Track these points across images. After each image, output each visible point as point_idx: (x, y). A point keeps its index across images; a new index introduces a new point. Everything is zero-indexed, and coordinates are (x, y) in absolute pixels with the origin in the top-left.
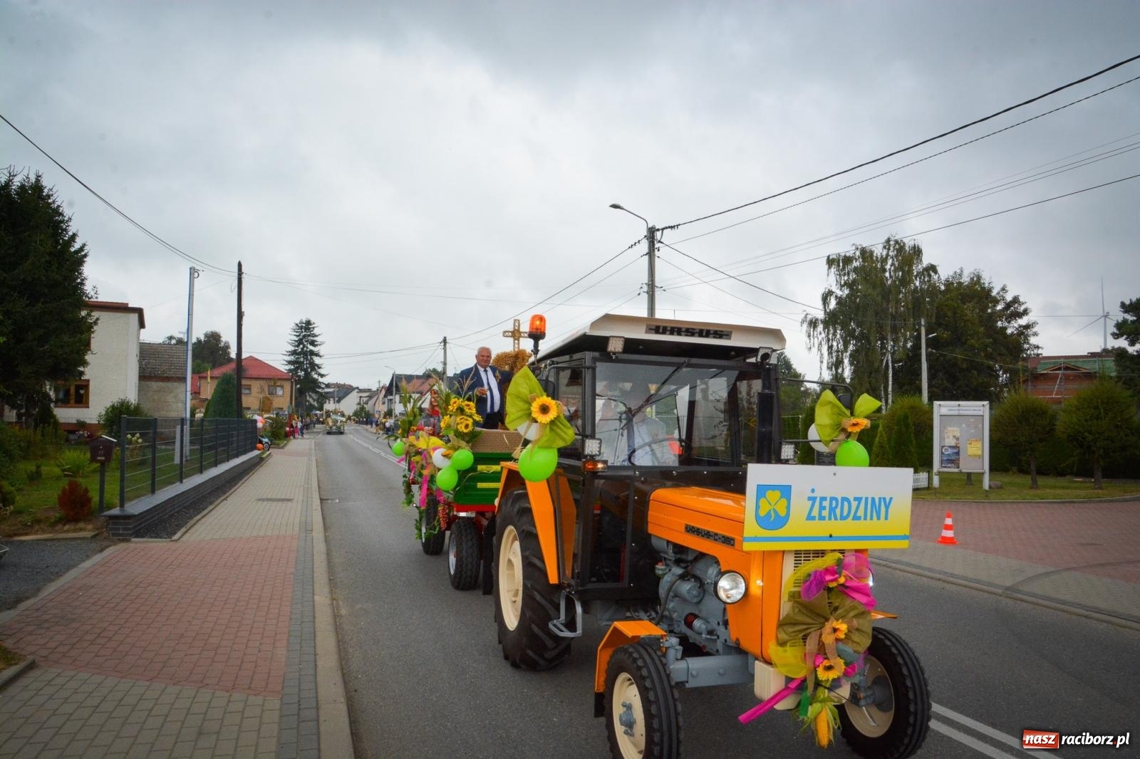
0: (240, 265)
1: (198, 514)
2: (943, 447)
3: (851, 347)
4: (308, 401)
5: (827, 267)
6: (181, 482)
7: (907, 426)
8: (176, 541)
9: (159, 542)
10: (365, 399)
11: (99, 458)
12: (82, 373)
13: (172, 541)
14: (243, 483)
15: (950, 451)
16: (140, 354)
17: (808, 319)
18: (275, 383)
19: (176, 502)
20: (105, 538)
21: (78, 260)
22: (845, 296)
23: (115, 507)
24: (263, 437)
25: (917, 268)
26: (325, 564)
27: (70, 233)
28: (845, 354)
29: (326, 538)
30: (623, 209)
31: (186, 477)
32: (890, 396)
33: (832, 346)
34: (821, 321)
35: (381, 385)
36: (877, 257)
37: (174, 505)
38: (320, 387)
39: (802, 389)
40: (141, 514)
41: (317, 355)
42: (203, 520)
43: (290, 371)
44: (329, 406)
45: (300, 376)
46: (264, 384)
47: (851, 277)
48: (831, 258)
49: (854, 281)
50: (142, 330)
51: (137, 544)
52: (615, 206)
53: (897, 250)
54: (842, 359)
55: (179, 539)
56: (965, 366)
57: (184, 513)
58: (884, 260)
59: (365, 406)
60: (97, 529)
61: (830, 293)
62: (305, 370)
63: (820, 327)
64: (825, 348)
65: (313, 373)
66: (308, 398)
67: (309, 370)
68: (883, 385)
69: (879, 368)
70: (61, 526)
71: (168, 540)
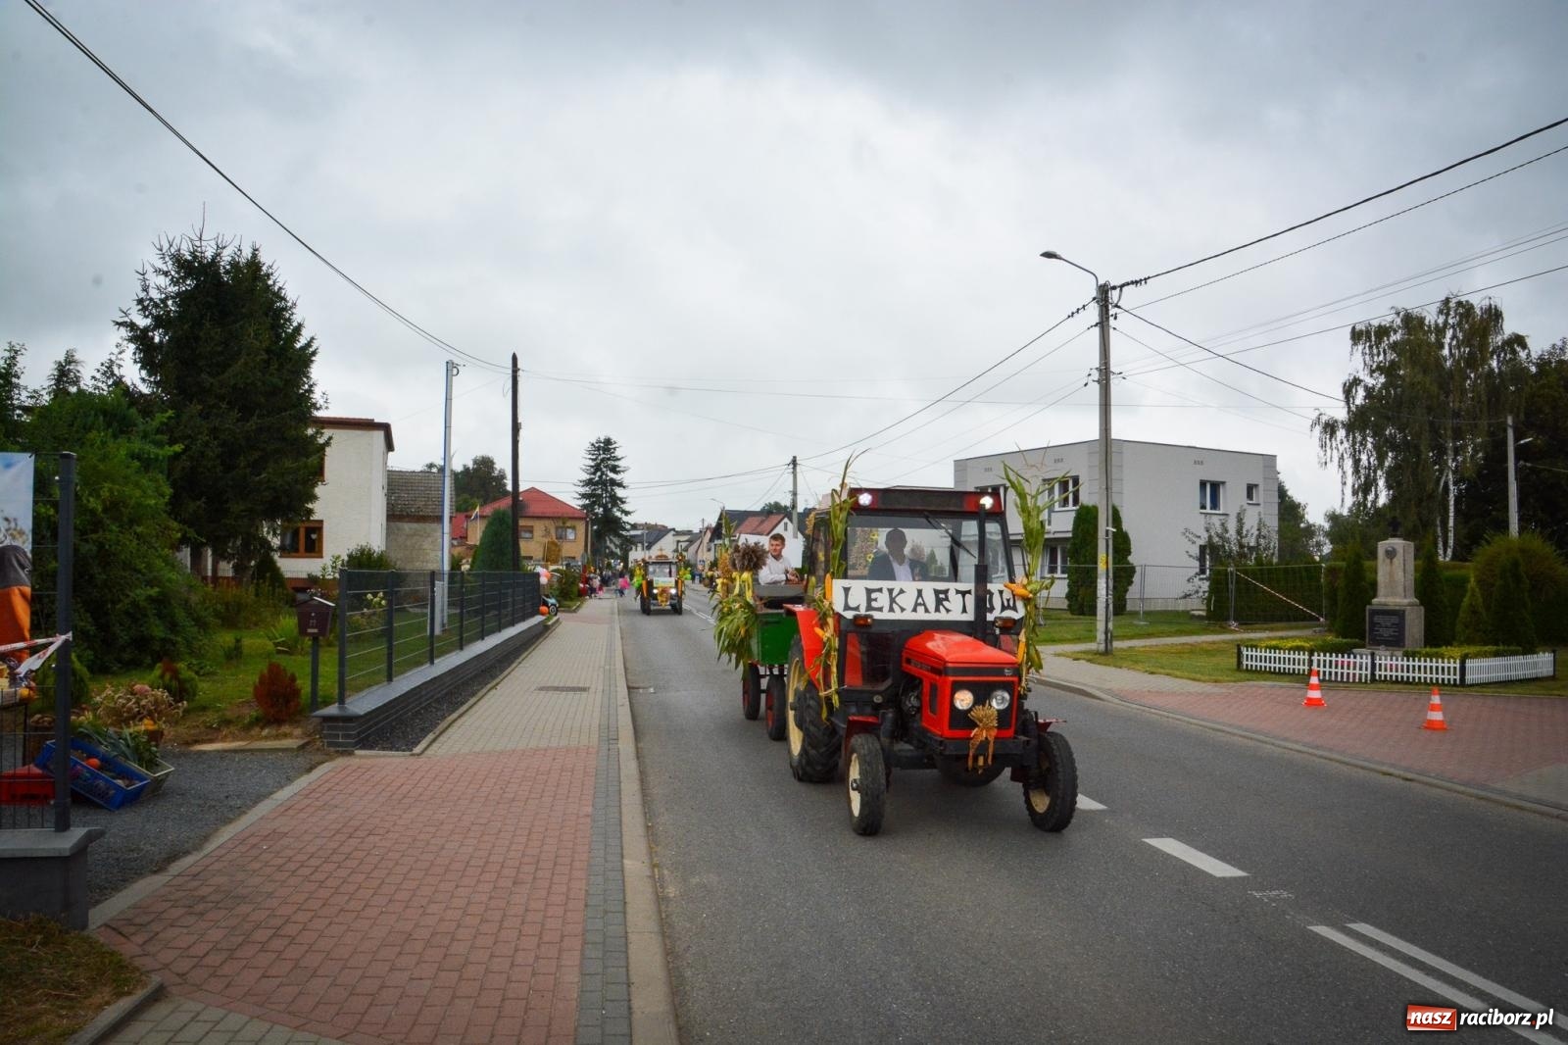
0: (515, 359)
1: (453, 711)
3: (1389, 462)
4: (608, 548)
5: (1350, 342)
6: (432, 663)
7: (1517, 578)
8: (418, 755)
9: (393, 756)
10: (684, 545)
11: (310, 631)
12: (310, 512)
13: (413, 755)
14: (520, 663)
16: (389, 485)
17: (1324, 419)
18: (564, 523)
19: (423, 693)
20: (318, 749)
21: (305, 358)
22: (1379, 386)
23: (334, 703)
24: (548, 596)
25: (1496, 340)
26: (638, 798)
27: (295, 324)
28: (1379, 473)
29: (637, 752)
30: (1060, 258)
31: (438, 657)
32: (1451, 535)
33: (1359, 460)
34: (1342, 422)
35: (706, 525)
36: (1429, 326)
37: (421, 697)
38: (624, 529)
39: (1302, 525)
40: (366, 715)
41: (620, 485)
42: (462, 719)
43: (584, 507)
44: (636, 555)
45: (597, 514)
46: (551, 525)
47: (1388, 359)
48: (1358, 328)
49: (1392, 362)
50: (390, 454)
51: (364, 758)
52: (1049, 255)
53: (1461, 315)
54: (1375, 480)
55: (423, 752)
57: (434, 710)
58: (1440, 331)
59: (684, 553)
60: (309, 736)
61: (1356, 382)
62: (605, 507)
63: (1341, 433)
64: (1349, 463)
65: (615, 510)
66: (608, 542)
67: (610, 506)
68: (1438, 519)
69: (1433, 491)
70: (257, 729)
71: (408, 753)
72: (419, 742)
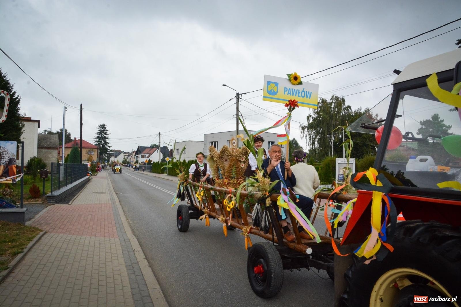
0: (81, 105)
1: (74, 197)
2: (339, 175)
3: (318, 137)
4: (104, 157)
6: (66, 186)
7: (329, 167)
9: (64, 205)
10: (127, 156)
11: (43, 177)
13: (69, 205)
14: (85, 188)
15: (341, 176)
16: (38, 138)
17: (302, 126)
18: (92, 150)
20: (46, 204)
21: (17, 102)
22: (315, 117)
23: (49, 193)
24: (89, 171)
25: (344, 107)
26: (122, 211)
27: (13, 91)
28: (315, 140)
29: (121, 204)
30: (227, 86)
31: (68, 184)
33: (311, 137)
34: (307, 127)
35: (133, 151)
36: (328, 103)
37: (65, 194)
38: (109, 152)
41: (107, 138)
42: (77, 199)
43: (96, 145)
44: (112, 159)
45: (100, 147)
46: (88, 150)
47: (318, 110)
49: (320, 111)
50: (39, 129)
52: (224, 85)
53: (336, 100)
54: (315, 142)
55: (71, 204)
56: (361, 145)
57: (69, 197)
58: (331, 104)
59: (127, 159)
60: (43, 201)
61: (310, 116)
62: (103, 145)
63: (306, 130)
64: (308, 137)
65: (106, 146)
67: (104, 144)
68: (330, 152)
69: (328, 145)
70: (30, 200)
71: (68, 204)
72: (69, 202)
